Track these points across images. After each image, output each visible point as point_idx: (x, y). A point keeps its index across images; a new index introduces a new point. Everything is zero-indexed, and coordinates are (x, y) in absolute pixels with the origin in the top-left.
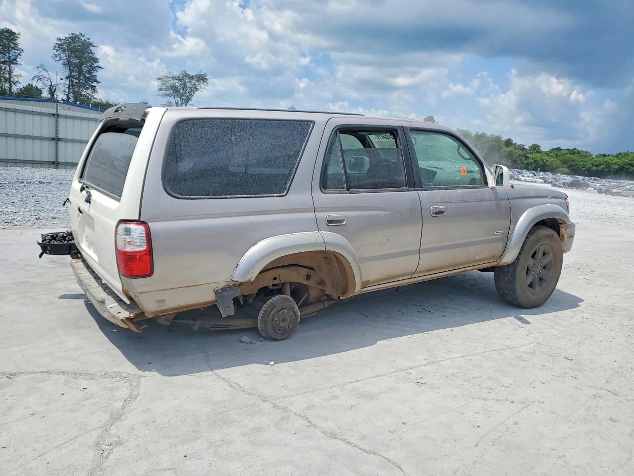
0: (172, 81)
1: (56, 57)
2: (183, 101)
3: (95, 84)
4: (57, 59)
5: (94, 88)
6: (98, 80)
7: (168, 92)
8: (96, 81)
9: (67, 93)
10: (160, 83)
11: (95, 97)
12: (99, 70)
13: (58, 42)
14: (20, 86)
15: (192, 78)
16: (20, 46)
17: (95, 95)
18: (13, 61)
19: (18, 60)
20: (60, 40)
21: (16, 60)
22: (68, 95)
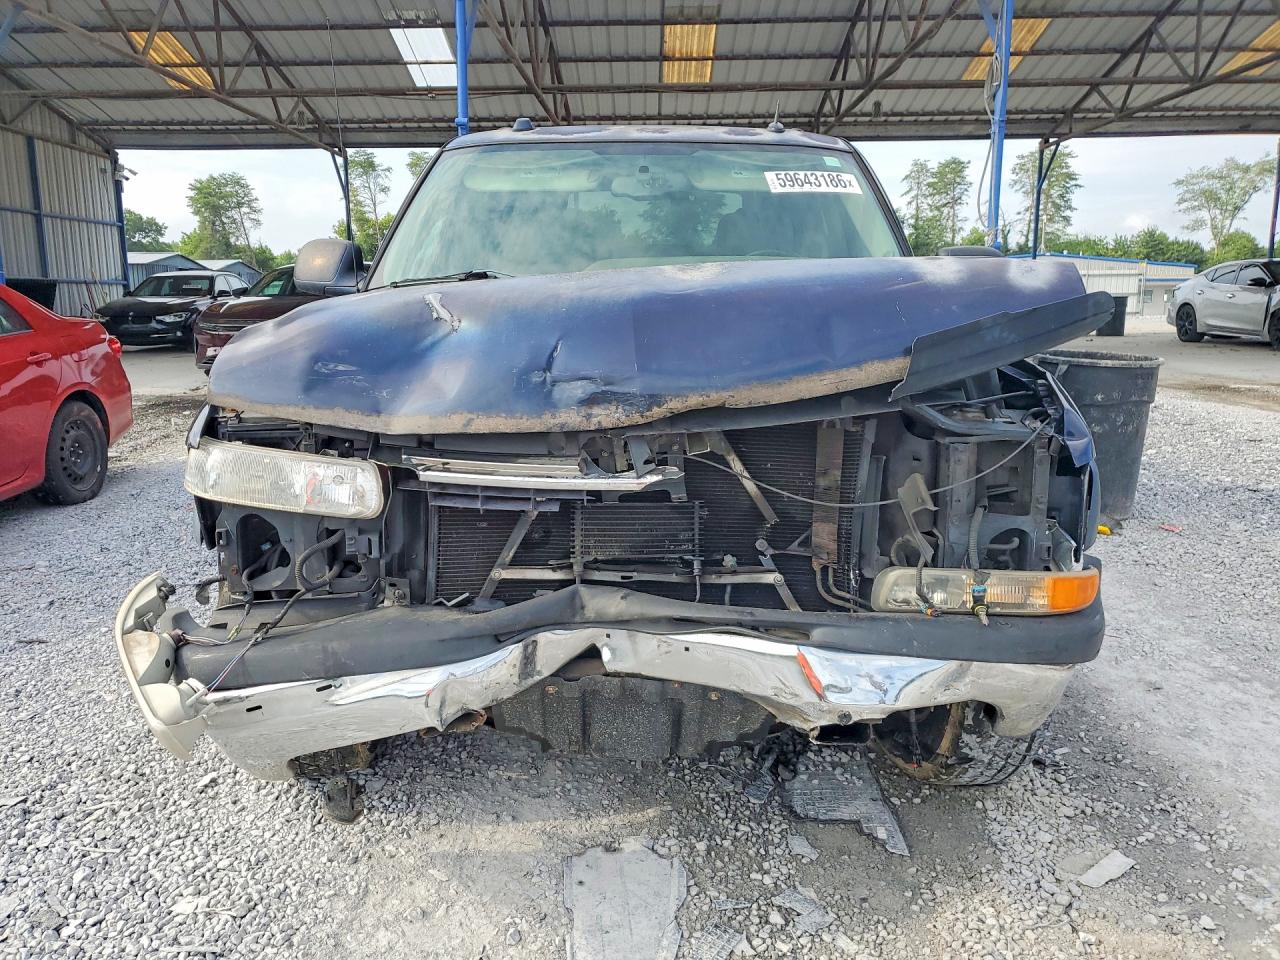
0: (1205, 184)
1: (1016, 183)
2: (1227, 215)
3: (1068, 213)
4: (1017, 187)
5: (1067, 219)
6: (1073, 205)
7: (1196, 203)
8: (1070, 208)
9: (1025, 233)
10: (1182, 189)
11: (1068, 232)
12: (1077, 191)
13: (1019, 162)
14: (965, 234)
15: (1247, 170)
16: (968, 179)
17: (1069, 230)
18: (956, 201)
19: (964, 198)
20: (1023, 157)
21: (960, 198)
22: (1027, 236)
